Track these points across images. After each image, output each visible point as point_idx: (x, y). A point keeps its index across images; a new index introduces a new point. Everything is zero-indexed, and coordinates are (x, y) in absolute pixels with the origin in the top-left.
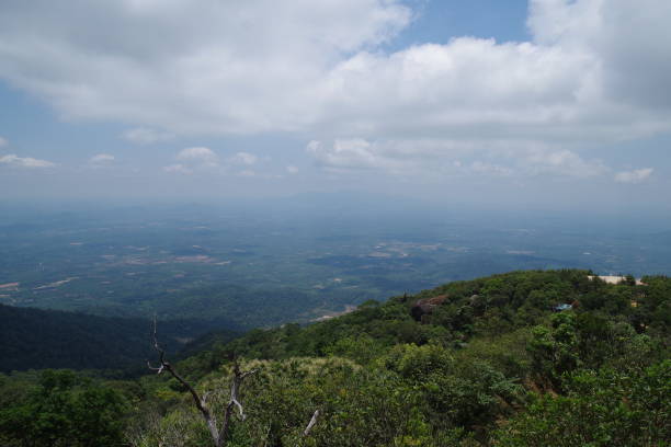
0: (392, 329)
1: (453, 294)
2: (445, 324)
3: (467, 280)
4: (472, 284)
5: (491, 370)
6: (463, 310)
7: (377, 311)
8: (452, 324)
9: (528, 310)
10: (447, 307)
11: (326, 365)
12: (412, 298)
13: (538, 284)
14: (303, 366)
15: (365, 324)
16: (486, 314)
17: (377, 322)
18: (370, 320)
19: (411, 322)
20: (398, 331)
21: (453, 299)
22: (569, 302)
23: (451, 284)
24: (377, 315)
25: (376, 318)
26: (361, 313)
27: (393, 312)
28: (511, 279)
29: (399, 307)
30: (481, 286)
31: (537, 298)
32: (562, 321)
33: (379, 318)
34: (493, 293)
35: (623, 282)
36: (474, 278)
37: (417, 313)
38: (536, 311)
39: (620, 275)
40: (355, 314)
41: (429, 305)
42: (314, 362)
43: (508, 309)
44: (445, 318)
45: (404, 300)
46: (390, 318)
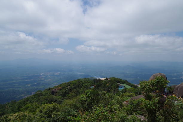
0: (46, 98)
1: (63, 87)
2: (61, 95)
3: (67, 82)
4: (68, 83)
5: (69, 109)
6: (66, 91)
7: (41, 93)
8: (63, 95)
9: (83, 89)
10: (61, 90)
11: (17, 115)
12: (51, 89)
13: (85, 82)
14: (9, 117)
15: (38, 98)
16: (72, 91)
17: (41, 97)
18: (39, 96)
19: (52, 95)
20: (48, 99)
21: (63, 88)
22: (93, 86)
23: (63, 84)
24: (41, 94)
25: (41, 96)
26: (36, 95)
27: (46, 93)
28: (79, 81)
29: (48, 92)
30: (71, 83)
31: (85, 86)
32: (88, 93)
33: (42, 96)
34: (74, 85)
35: (105, 80)
36: (69, 82)
37: (53, 93)
38: (85, 89)
39: (105, 78)
40: (34, 95)
41: (57, 90)
42: (14, 115)
43: (78, 89)
44: (61, 93)
45: (49, 89)
46: (45, 95)
